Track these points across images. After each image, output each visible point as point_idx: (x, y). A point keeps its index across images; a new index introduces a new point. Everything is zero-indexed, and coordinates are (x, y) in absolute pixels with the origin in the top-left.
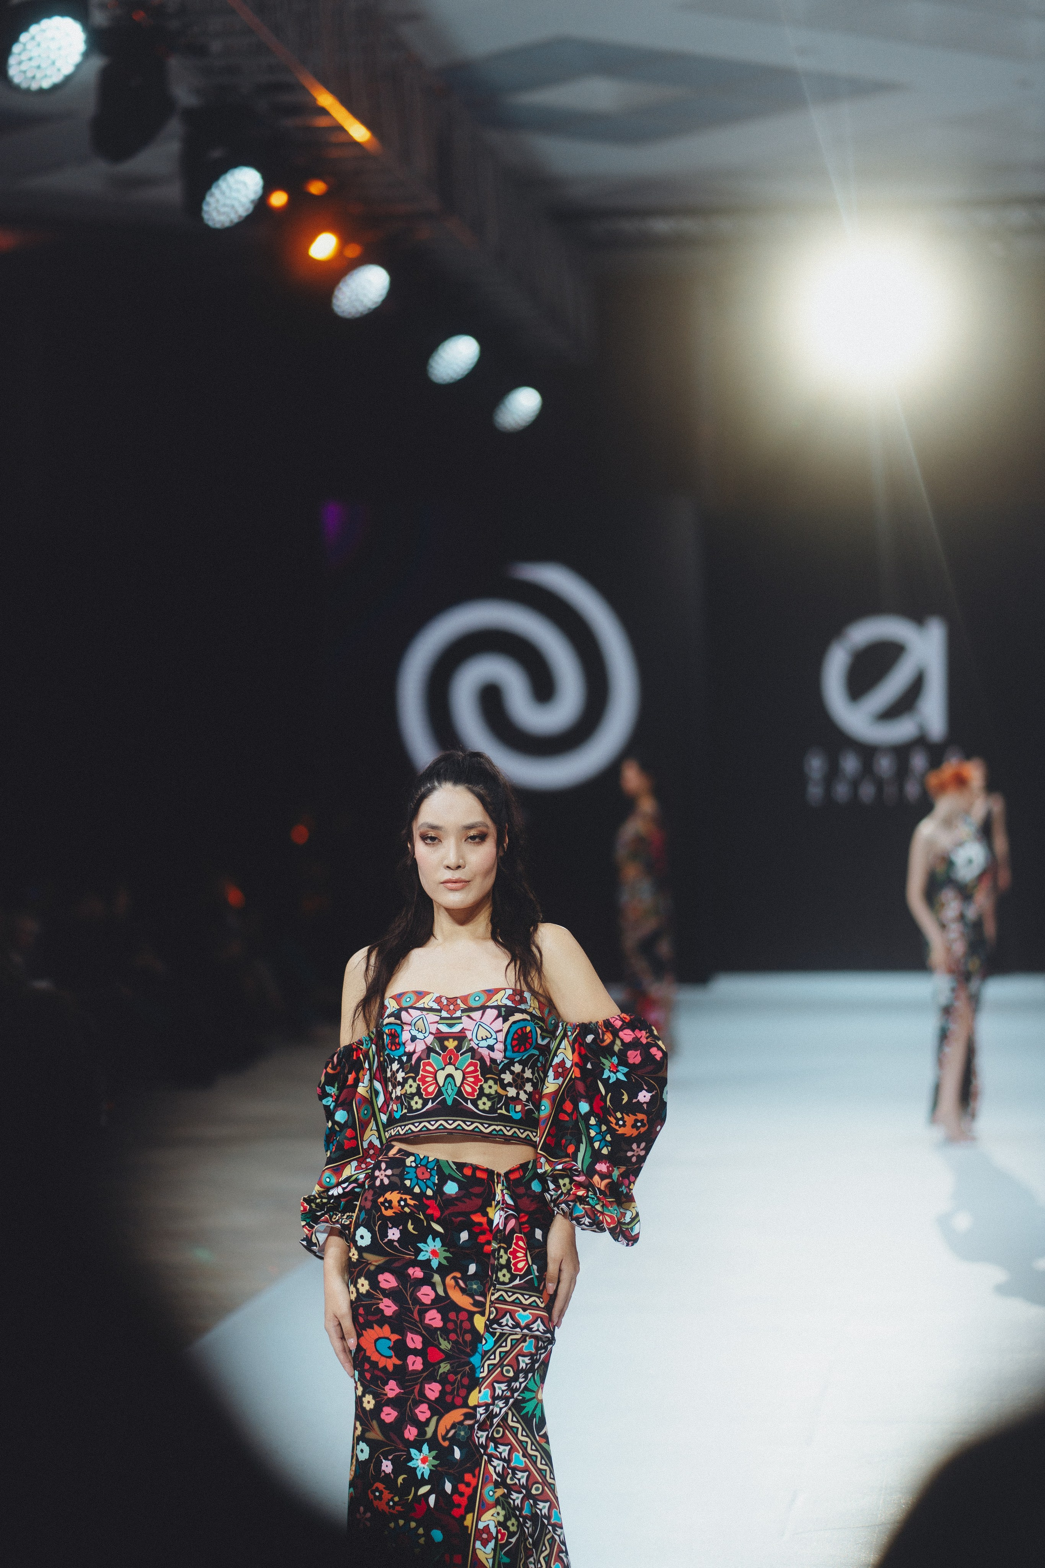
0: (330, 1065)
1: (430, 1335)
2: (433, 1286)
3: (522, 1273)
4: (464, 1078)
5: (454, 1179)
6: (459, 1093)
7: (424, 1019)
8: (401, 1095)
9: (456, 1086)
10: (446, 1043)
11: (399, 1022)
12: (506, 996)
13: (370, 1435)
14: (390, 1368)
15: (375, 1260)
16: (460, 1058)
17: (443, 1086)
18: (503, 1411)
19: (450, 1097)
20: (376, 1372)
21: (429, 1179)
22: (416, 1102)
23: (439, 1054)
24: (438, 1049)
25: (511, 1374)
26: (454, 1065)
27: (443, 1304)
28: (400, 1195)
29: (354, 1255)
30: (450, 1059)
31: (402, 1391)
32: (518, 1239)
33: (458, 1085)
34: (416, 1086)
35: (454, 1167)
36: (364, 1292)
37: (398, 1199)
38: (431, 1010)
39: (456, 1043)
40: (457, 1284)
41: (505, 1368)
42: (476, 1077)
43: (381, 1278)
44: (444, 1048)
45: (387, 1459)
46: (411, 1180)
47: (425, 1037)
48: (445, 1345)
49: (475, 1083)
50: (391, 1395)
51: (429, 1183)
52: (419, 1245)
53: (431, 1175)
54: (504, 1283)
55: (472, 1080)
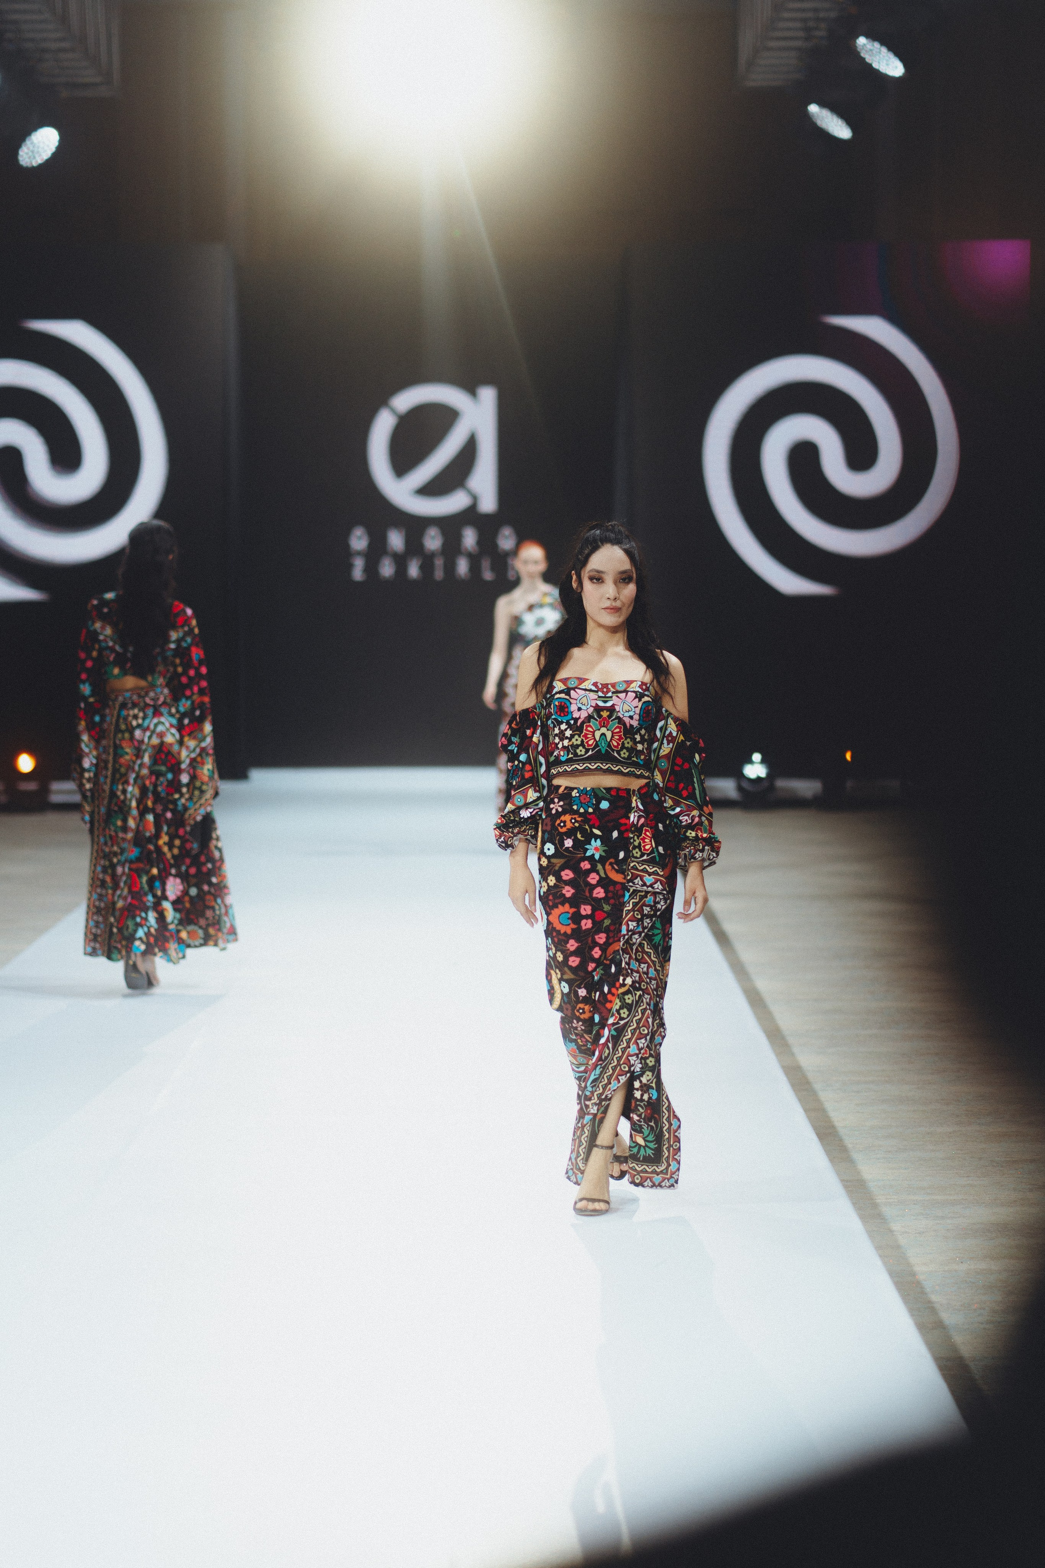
0: (514, 723)
1: (596, 904)
2: (598, 873)
3: (648, 852)
4: (613, 736)
5: (606, 799)
6: (609, 746)
7: (588, 697)
8: (568, 745)
9: (607, 740)
10: (602, 713)
11: (567, 697)
12: (638, 685)
13: (565, 977)
14: (569, 932)
15: (559, 862)
16: (611, 723)
17: (599, 740)
18: (638, 940)
19: (603, 747)
20: (560, 937)
21: (589, 802)
22: (581, 751)
23: (597, 720)
24: (596, 717)
25: (639, 917)
26: (607, 728)
27: (605, 882)
28: (571, 816)
29: (545, 862)
30: (604, 723)
31: (580, 944)
32: (646, 831)
33: (609, 740)
34: (581, 740)
35: (604, 791)
36: (553, 885)
37: (570, 819)
38: (591, 690)
39: (608, 713)
40: (613, 868)
41: (636, 913)
42: (620, 736)
43: (563, 873)
44: (600, 716)
45: (580, 988)
46: (577, 805)
47: (587, 709)
48: (607, 908)
49: (619, 740)
50: (572, 949)
51: (590, 804)
52: (586, 847)
53: (590, 799)
54: (636, 858)
55: (617, 737)
